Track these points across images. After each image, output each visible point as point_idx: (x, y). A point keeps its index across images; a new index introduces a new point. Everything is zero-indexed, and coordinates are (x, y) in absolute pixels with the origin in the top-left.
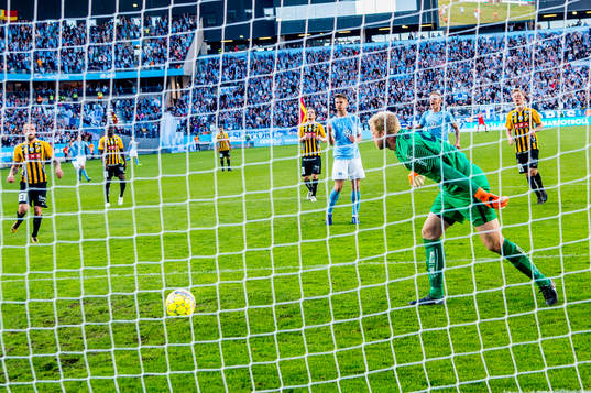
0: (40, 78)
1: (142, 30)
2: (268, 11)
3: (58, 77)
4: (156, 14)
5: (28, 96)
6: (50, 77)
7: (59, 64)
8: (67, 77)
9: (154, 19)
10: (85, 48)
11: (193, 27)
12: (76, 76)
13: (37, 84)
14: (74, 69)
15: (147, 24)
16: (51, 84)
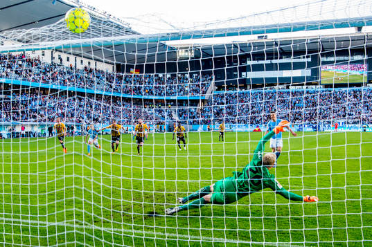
0: (146, 97)
1: (189, 79)
2: (244, 74)
3: (154, 97)
4: (195, 73)
5: (142, 104)
6: (150, 97)
7: (154, 93)
8: (157, 98)
9: (194, 75)
10: (165, 86)
11: (211, 80)
12: (161, 98)
13: (145, 100)
14: (160, 94)
15: (191, 76)
16: (151, 100)
